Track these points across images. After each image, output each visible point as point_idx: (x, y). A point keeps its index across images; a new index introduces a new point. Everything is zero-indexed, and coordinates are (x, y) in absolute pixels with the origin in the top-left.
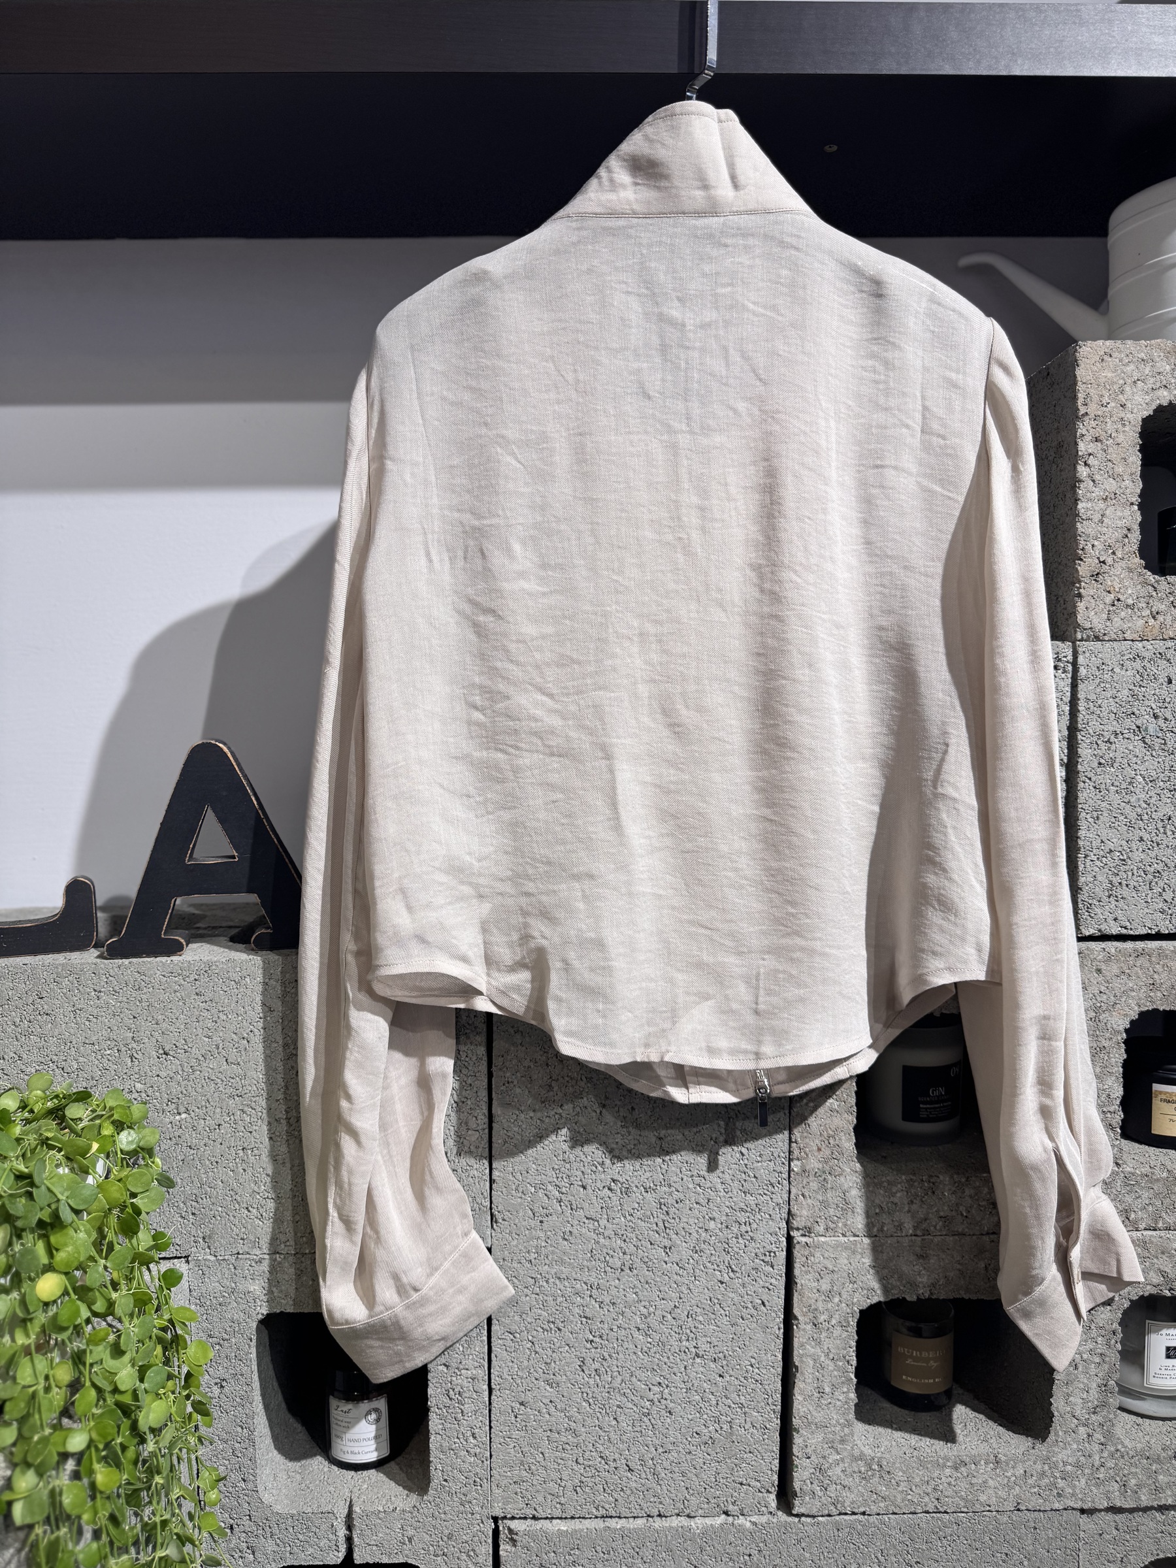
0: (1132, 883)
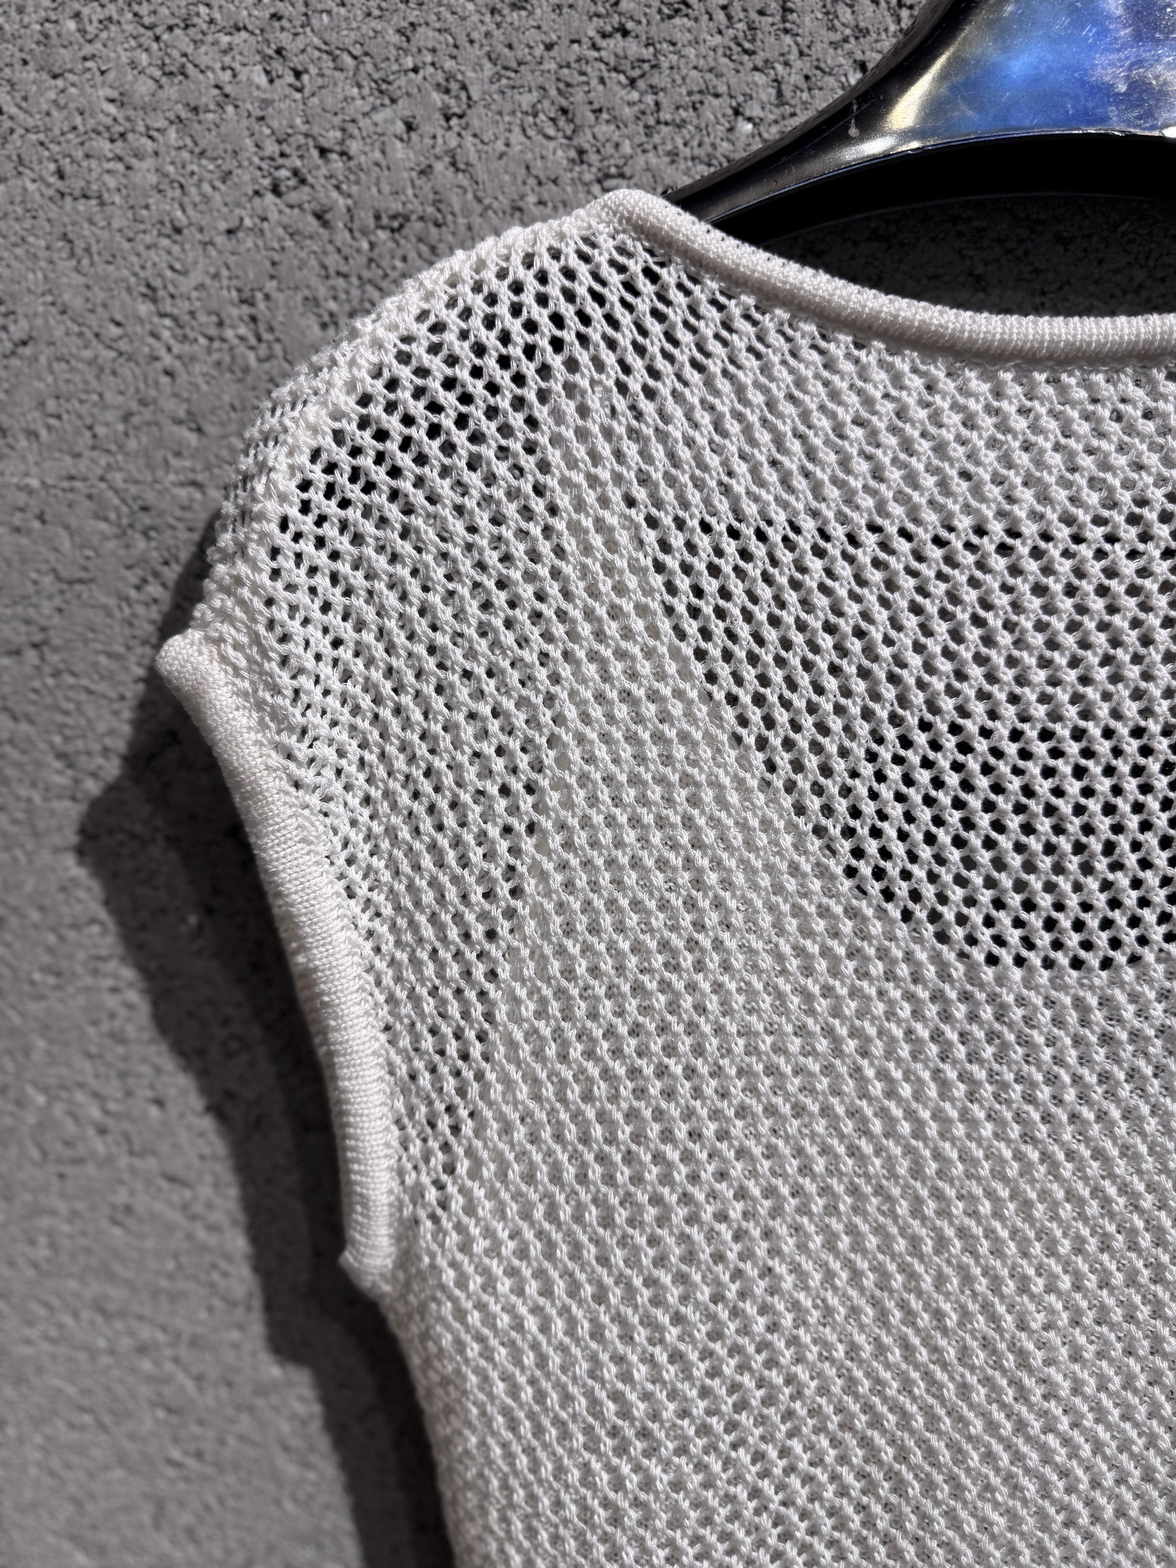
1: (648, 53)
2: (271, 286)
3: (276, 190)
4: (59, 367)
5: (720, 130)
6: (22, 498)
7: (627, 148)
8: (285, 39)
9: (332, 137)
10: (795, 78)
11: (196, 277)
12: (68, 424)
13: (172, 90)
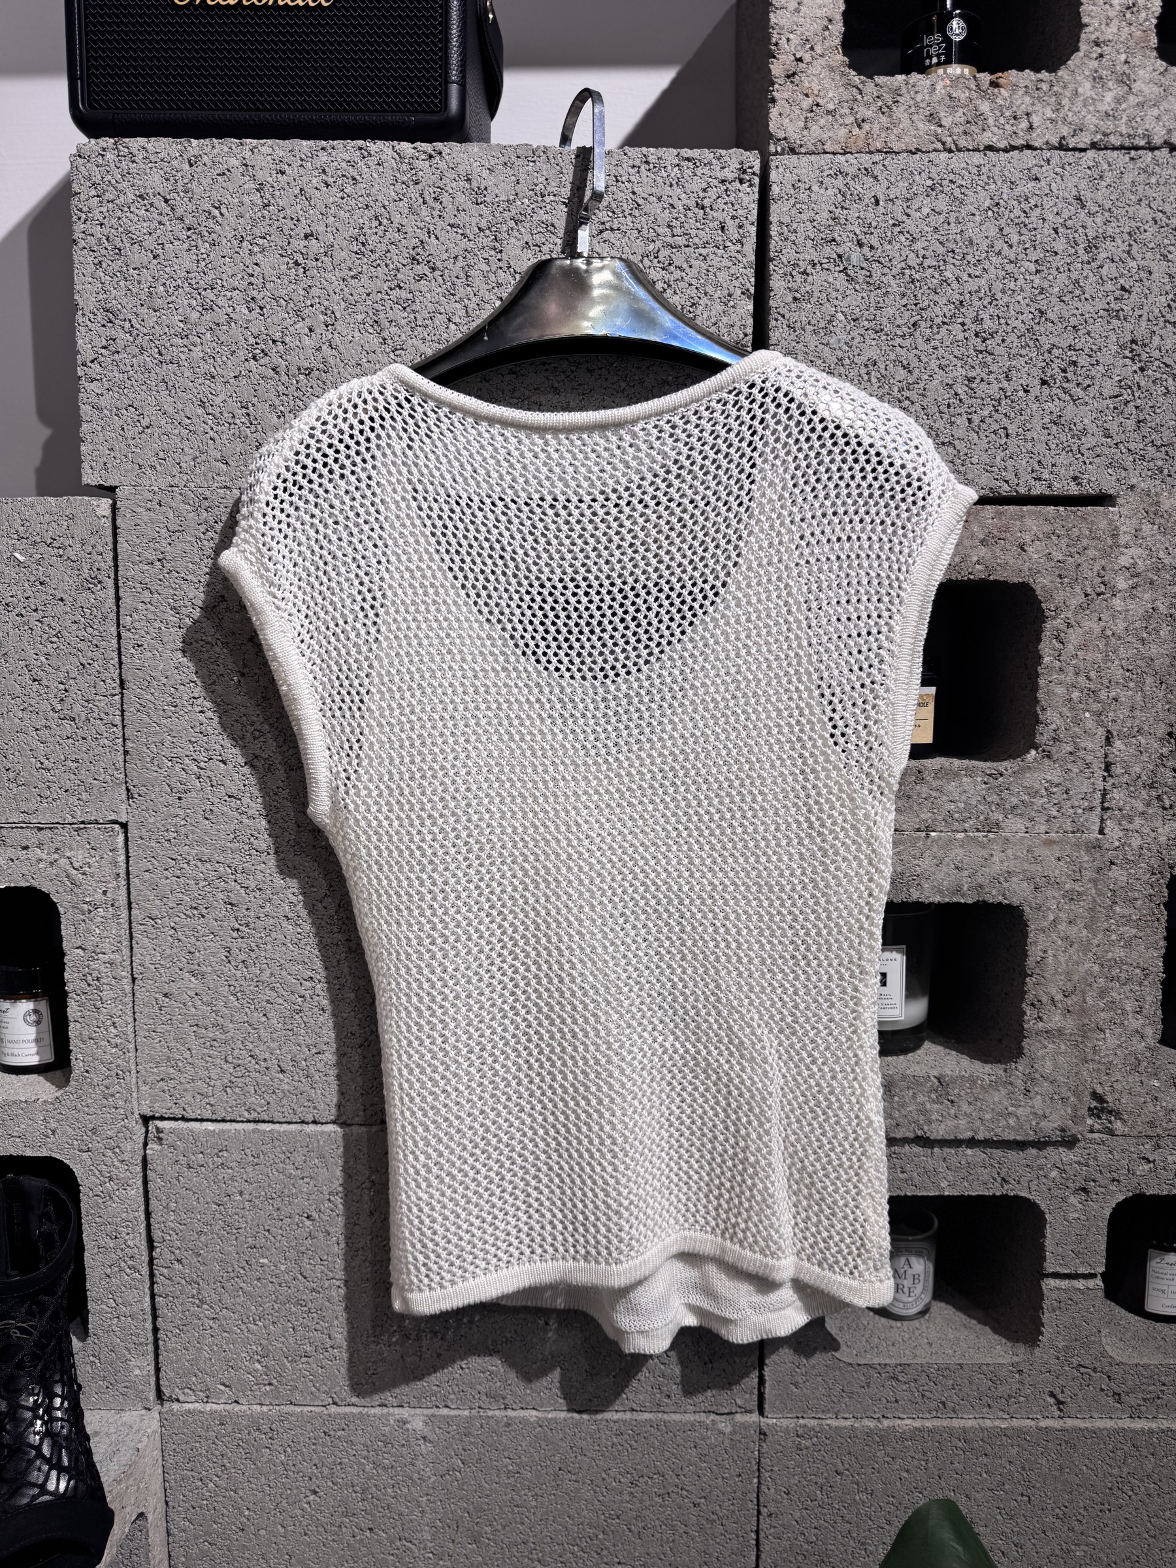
1: (410, 296)
2: (255, 400)
3: (254, 358)
4: (164, 438)
5: (443, 329)
6: (150, 496)
7: (403, 337)
8: (255, 293)
9: (277, 336)
10: (474, 305)
11: (222, 397)
12: (169, 463)
13: (207, 317)
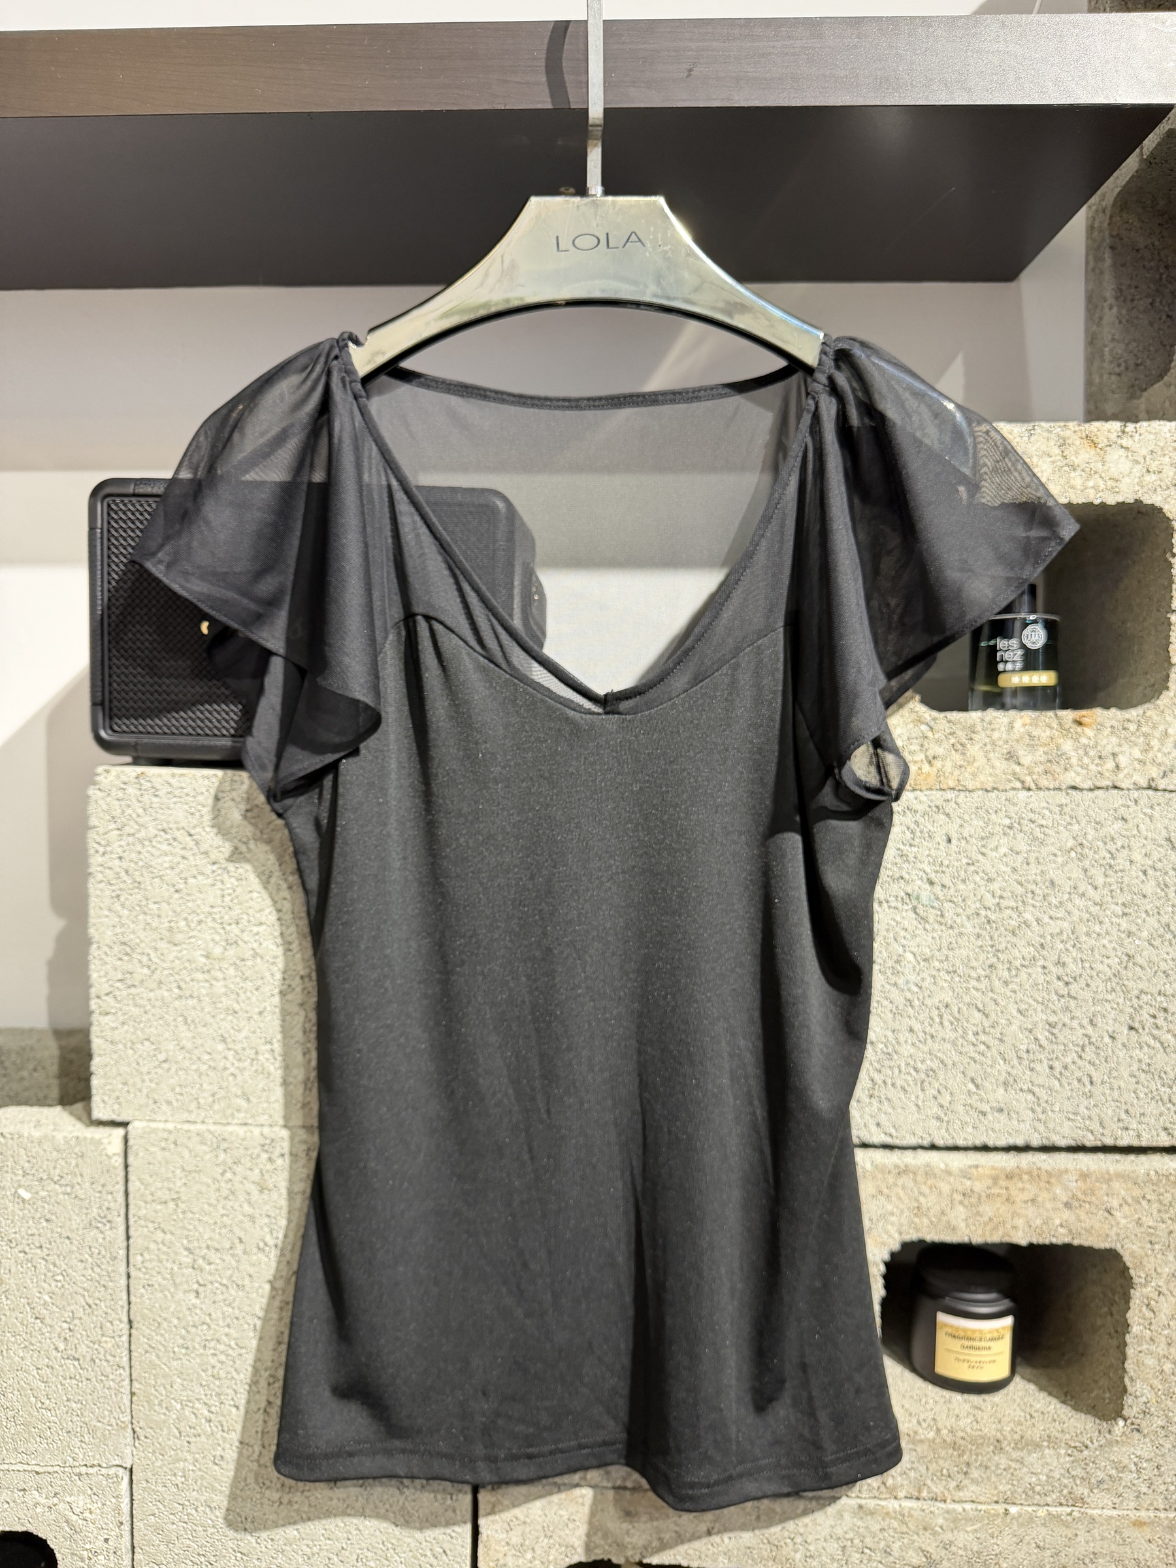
0: (899, 1083)
